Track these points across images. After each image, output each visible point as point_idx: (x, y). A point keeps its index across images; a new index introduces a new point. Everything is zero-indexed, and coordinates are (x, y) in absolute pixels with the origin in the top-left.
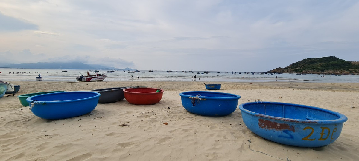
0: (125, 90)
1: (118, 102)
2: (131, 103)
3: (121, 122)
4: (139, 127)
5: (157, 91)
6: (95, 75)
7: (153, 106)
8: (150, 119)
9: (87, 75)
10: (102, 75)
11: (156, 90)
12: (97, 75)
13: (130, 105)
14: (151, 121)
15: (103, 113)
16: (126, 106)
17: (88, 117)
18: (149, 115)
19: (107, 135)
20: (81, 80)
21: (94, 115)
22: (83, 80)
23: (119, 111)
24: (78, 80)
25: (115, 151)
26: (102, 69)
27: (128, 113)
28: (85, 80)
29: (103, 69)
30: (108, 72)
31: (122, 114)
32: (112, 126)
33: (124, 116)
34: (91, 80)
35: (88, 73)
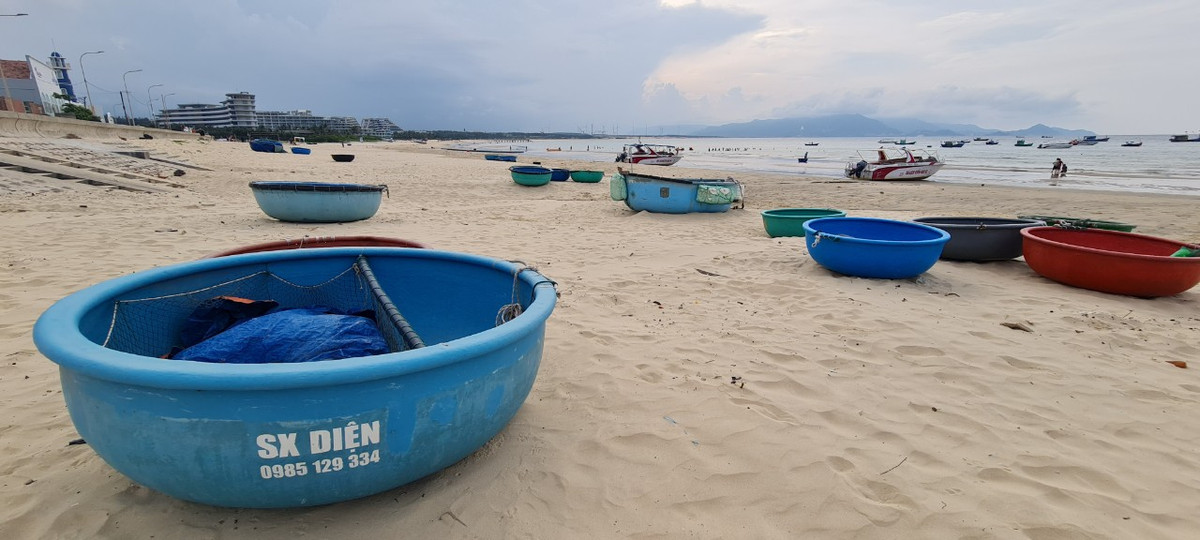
0: (1030, 232)
1: (993, 264)
2: (1042, 277)
3: (1007, 316)
4: (1065, 343)
5: (1182, 251)
6: (904, 160)
7: (1144, 303)
8: (1116, 335)
9: (877, 158)
10: (927, 161)
11: (1177, 246)
12: (909, 160)
13: (1038, 279)
14: (1114, 340)
15: (950, 286)
16: (1023, 281)
17: (913, 285)
18: (1112, 323)
19: (972, 333)
20: (858, 176)
21: (928, 284)
22: (863, 174)
23: (998, 290)
24: (850, 174)
25: (994, 364)
26: (926, 135)
27: (1030, 302)
28: (871, 177)
29: (928, 131)
30: (948, 145)
31: (1011, 301)
32: (983, 319)
33: (1019, 306)
34: (888, 177)
35: (882, 154)
